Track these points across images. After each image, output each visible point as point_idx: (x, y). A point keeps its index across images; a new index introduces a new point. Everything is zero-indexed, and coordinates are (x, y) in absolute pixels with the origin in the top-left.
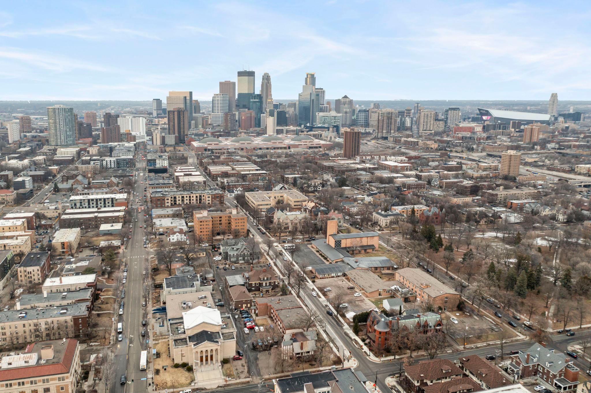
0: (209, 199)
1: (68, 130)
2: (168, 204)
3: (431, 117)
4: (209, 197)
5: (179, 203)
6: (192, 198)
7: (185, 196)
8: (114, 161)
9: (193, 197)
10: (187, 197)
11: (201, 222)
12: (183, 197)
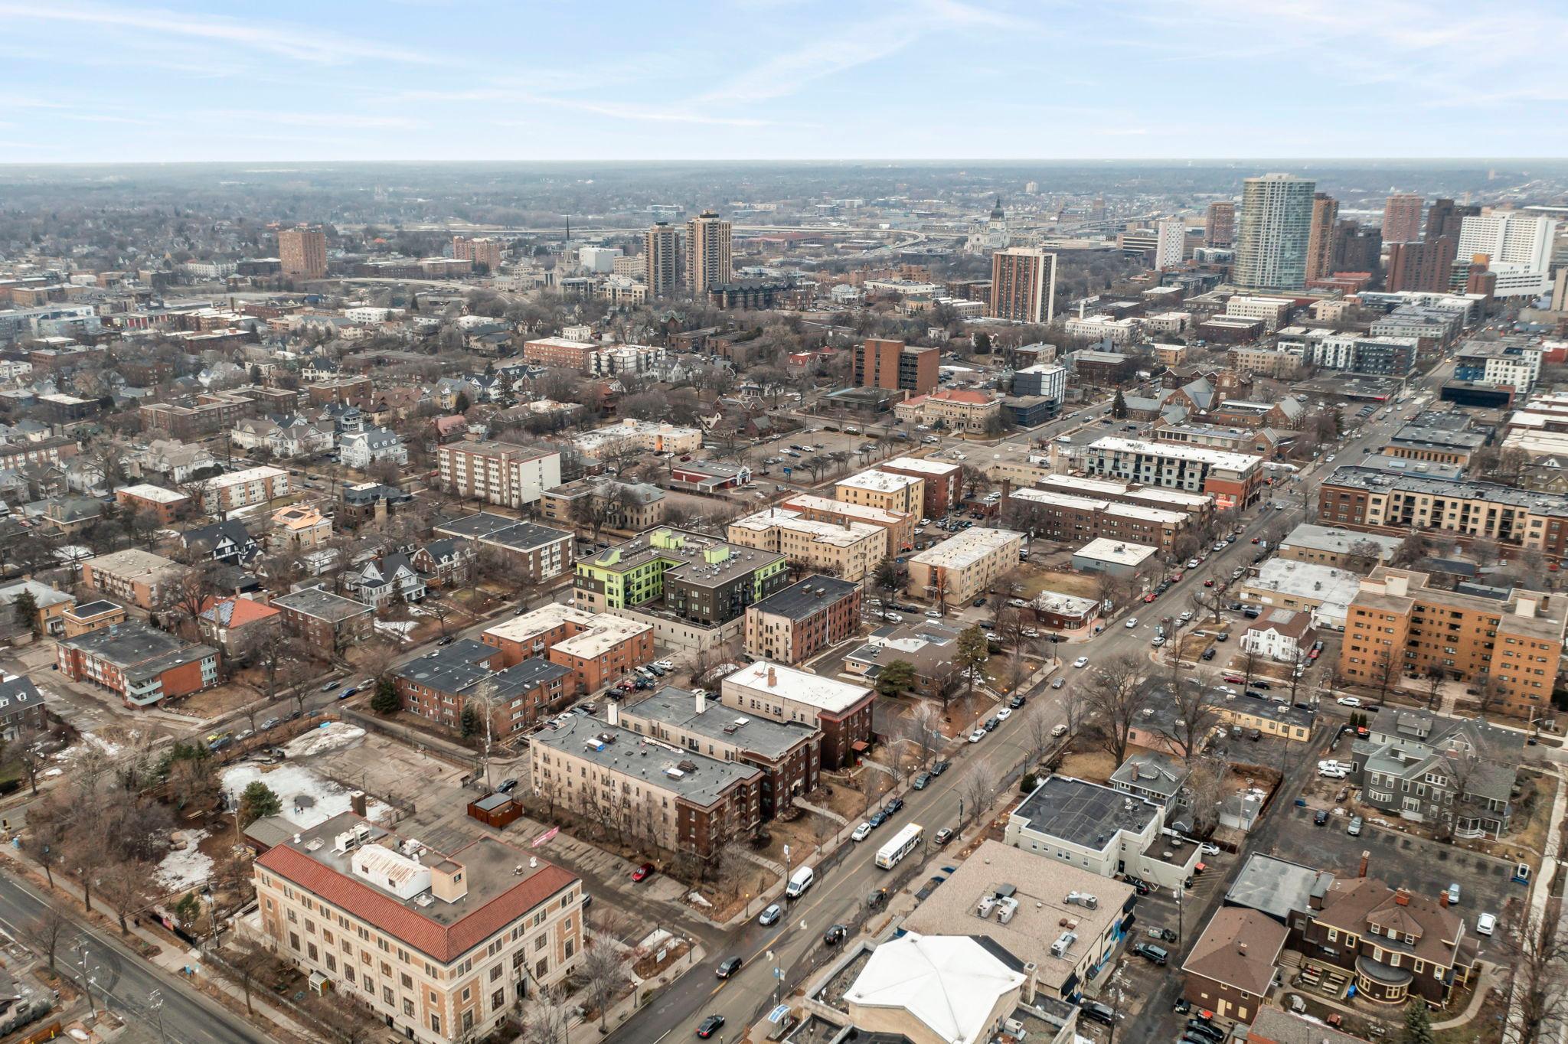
0: (1536, 530)
1: (1289, 245)
2: (1374, 517)
4: (1536, 524)
5: (1422, 523)
6: (1472, 515)
7: (1448, 502)
9: (1477, 510)
10: (1454, 505)
11: (1362, 613)
12: (1440, 504)
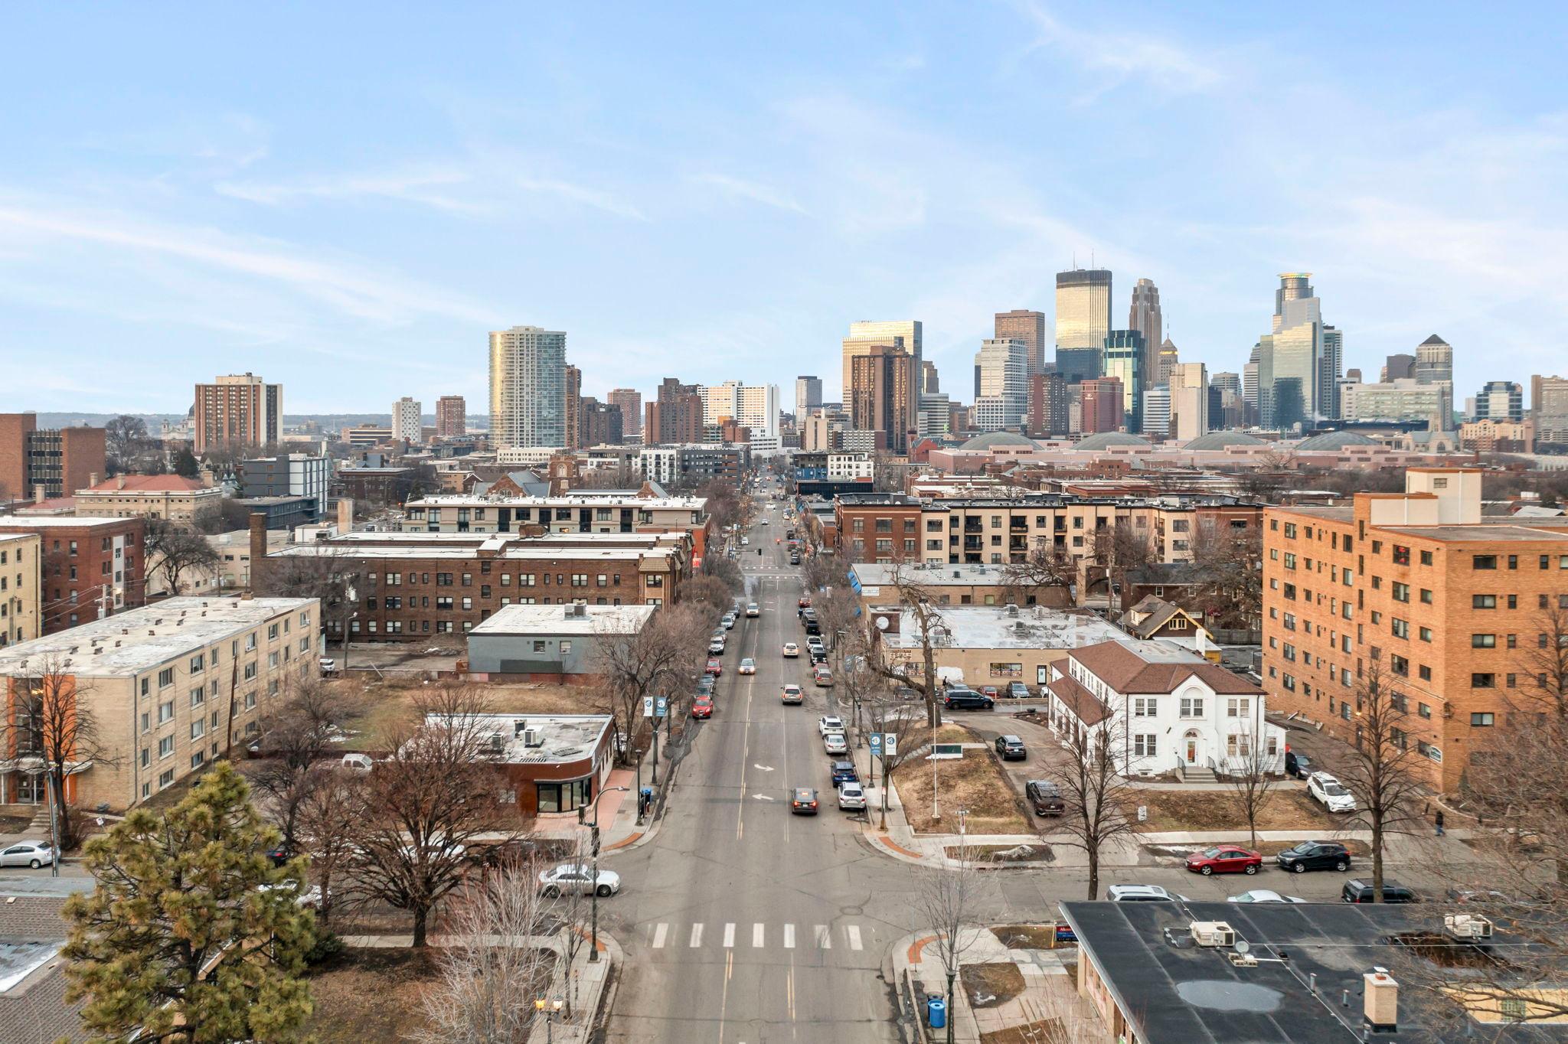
2: (935, 555)
5: (997, 559)
7: (1031, 517)
8: (671, 458)
11: (1484, 562)
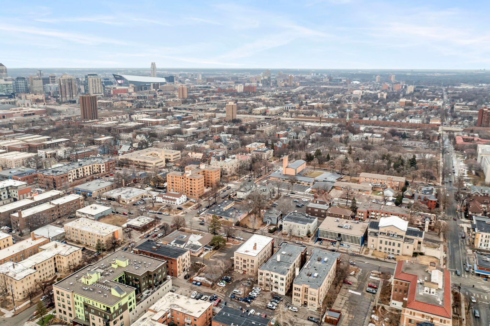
2: (70, 181)
3: (98, 82)
4: (103, 166)
7: (79, 169)
12: (77, 171)
